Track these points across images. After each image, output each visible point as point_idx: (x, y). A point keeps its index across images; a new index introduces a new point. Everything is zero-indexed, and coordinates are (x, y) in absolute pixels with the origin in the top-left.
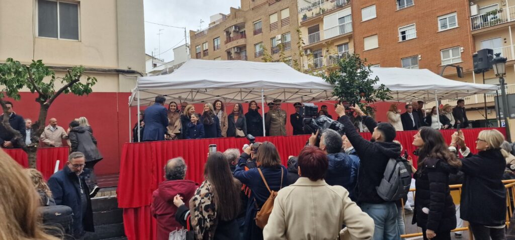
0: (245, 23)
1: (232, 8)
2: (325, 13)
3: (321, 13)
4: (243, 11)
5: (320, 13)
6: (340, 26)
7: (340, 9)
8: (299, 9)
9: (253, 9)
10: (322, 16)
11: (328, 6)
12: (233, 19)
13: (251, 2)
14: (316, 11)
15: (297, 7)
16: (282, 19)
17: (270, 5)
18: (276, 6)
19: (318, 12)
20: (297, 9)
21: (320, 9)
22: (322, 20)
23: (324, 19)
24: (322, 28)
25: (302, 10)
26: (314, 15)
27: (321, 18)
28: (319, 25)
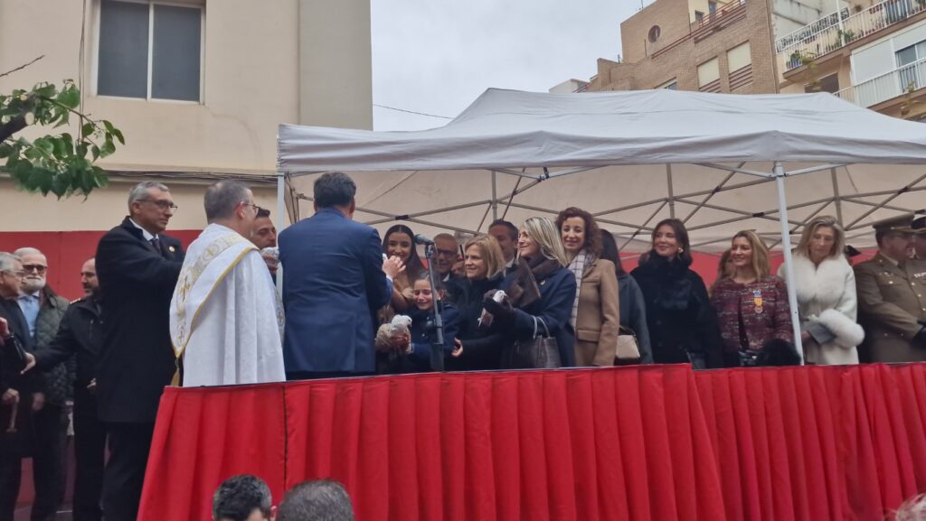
1: (601, 61)
2: (854, 41)
3: (843, 44)
4: (631, 64)
5: (838, 44)
6: (901, 72)
7: (901, 25)
8: (778, 41)
9: (654, 57)
10: (846, 49)
11: (862, 23)
14: (825, 40)
15: (772, 37)
16: (731, 70)
17: (697, 41)
18: (715, 42)
19: (833, 42)
20: (772, 43)
21: (840, 33)
22: (847, 62)
23: (852, 58)
24: (848, 82)
25: (785, 42)
26: (822, 50)
27: (842, 55)
28: (836, 75)
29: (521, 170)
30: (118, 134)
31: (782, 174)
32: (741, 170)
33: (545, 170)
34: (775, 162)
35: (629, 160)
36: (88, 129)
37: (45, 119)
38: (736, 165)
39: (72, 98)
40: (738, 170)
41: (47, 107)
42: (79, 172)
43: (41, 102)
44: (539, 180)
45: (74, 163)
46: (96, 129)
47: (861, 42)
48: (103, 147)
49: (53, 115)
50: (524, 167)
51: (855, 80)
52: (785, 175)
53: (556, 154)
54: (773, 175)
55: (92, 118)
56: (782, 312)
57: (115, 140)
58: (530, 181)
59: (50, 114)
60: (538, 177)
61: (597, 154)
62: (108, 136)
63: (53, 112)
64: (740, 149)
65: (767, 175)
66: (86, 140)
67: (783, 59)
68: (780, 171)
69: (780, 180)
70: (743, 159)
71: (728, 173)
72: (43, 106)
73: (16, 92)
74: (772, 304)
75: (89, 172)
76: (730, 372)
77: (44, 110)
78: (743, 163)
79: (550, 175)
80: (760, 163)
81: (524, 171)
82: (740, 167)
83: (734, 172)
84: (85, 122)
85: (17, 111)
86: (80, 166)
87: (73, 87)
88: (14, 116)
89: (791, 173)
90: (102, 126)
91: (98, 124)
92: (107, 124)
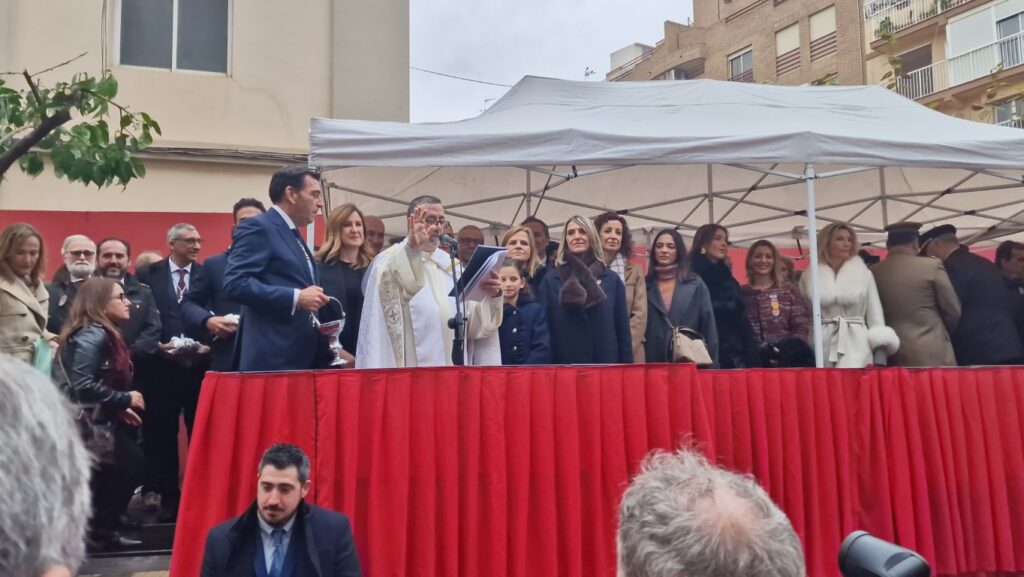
0: (705, 59)
1: (669, 24)
2: (951, 8)
3: (940, 12)
4: (702, 28)
8: (867, 5)
9: (727, 20)
12: (671, 51)
13: (723, 5)
15: (860, 1)
20: (861, 7)
24: (943, 54)
25: (875, 8)
26: (916, 18)
27: (936, 23)
28: (930, 46)
29: (551, 168)
30: (155, 125)
31: (813, 176)
32: (774, 171)
33: (574, 168)
34: (806, 164)
35: (658, 160)
36: (126, 121)
37: (85, 109)
38: (771, 165)
39: (110, 88)
40: (771, 171)
41: (86, 98)
42: (118, 163)
43: (82, 94)
44: (568, 179)
45: (113, 154)
46: (134, 120)
47: (960, 10)
48: (141, 138)
49: (93, 105)
50: (555, 165)
51: (950, 53)
52: (816, 177)
53: (585, 152)
54: (804, 177)
55: (131, 111)
56: (798, 315)
57: (152, 131)
58: (559, 179)
59: (89, 105)
60: (566, 175)
61: (629, 153)
62: (145, 127)
63: (92, 102)
64: (771, 150)
65: (798, 176)
66: (124, 132)
67: (872, 27)
68: (810, 173)
69: (811, 183)
70: (776, 161)
71: (761, 175)
72: (83, 97)
73: (59, 85)
74: (788, 308)
75: (127, 163)
76: (748, 373)
77: (84, 101)
78: (776, 165)
79: (579, 173)
80: (791, 164)
81: (554, 169)
82: (772, 168)
83: (767, 174)
84: (124, 114)
85: (61, 105)
86: (119, 157)
87: (111, 76)
88: (59, 109)
89: (821, 175)
90: (140, 118)
91: (136, 117)
92: (145, 116)
